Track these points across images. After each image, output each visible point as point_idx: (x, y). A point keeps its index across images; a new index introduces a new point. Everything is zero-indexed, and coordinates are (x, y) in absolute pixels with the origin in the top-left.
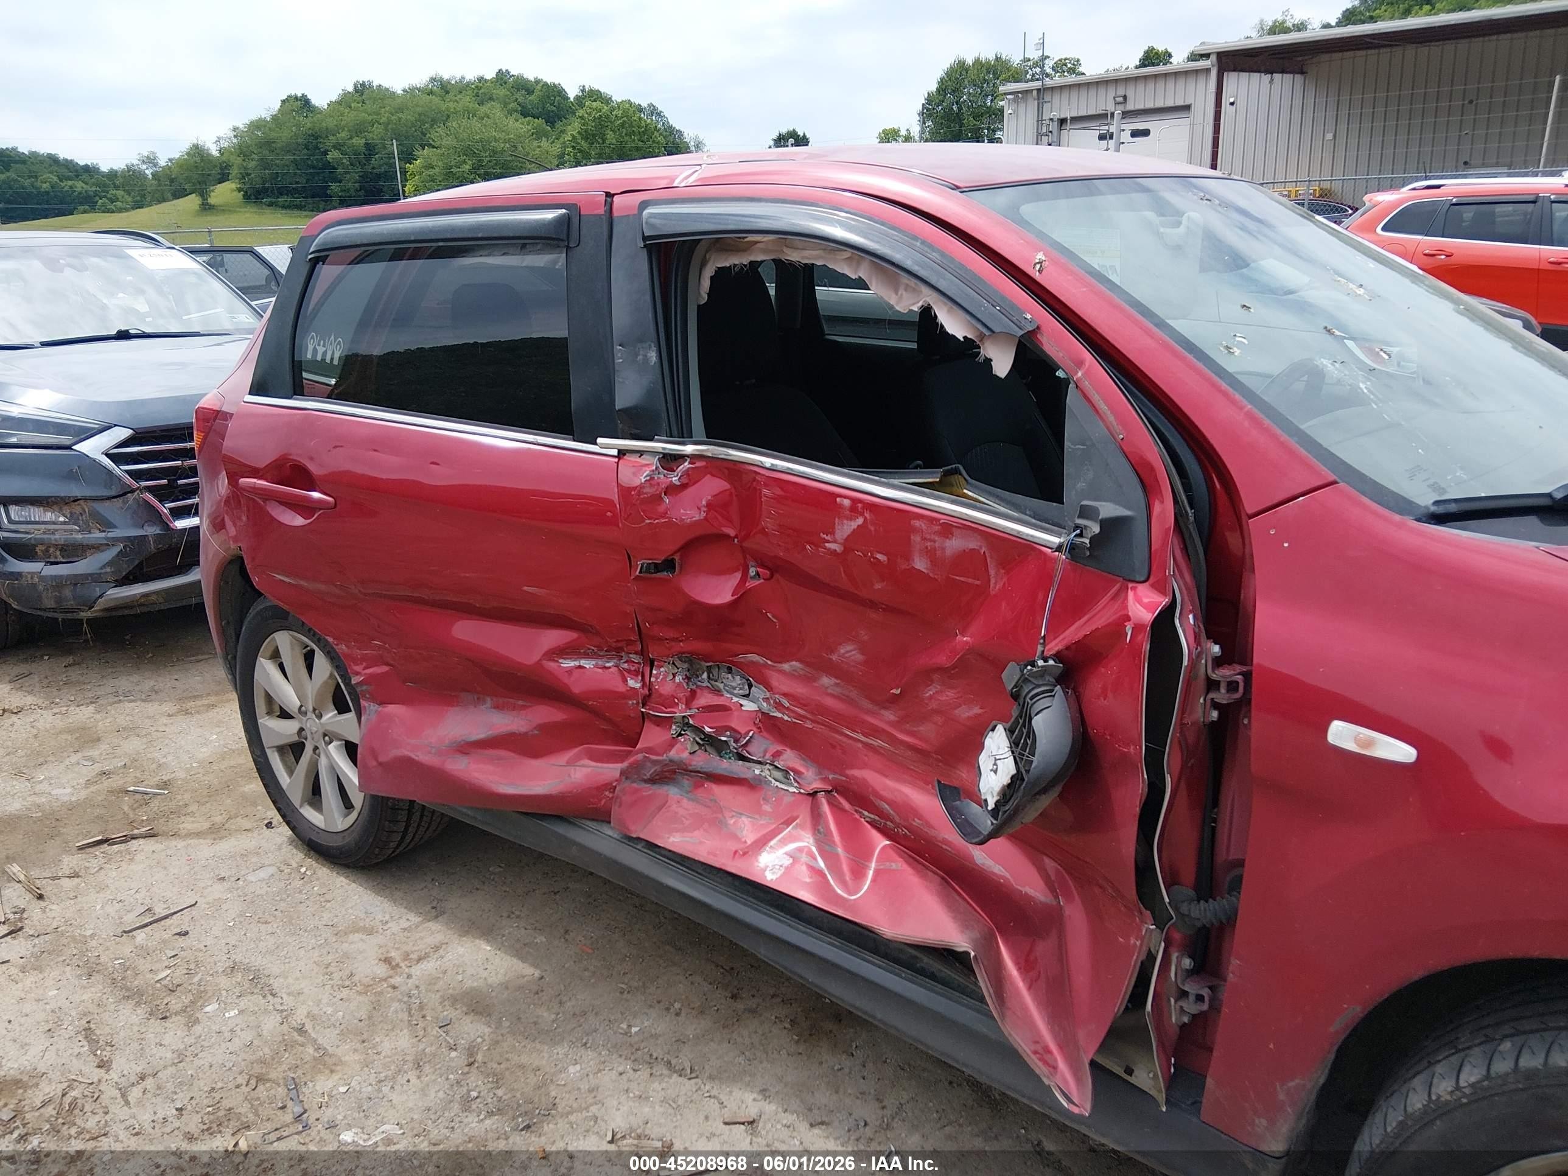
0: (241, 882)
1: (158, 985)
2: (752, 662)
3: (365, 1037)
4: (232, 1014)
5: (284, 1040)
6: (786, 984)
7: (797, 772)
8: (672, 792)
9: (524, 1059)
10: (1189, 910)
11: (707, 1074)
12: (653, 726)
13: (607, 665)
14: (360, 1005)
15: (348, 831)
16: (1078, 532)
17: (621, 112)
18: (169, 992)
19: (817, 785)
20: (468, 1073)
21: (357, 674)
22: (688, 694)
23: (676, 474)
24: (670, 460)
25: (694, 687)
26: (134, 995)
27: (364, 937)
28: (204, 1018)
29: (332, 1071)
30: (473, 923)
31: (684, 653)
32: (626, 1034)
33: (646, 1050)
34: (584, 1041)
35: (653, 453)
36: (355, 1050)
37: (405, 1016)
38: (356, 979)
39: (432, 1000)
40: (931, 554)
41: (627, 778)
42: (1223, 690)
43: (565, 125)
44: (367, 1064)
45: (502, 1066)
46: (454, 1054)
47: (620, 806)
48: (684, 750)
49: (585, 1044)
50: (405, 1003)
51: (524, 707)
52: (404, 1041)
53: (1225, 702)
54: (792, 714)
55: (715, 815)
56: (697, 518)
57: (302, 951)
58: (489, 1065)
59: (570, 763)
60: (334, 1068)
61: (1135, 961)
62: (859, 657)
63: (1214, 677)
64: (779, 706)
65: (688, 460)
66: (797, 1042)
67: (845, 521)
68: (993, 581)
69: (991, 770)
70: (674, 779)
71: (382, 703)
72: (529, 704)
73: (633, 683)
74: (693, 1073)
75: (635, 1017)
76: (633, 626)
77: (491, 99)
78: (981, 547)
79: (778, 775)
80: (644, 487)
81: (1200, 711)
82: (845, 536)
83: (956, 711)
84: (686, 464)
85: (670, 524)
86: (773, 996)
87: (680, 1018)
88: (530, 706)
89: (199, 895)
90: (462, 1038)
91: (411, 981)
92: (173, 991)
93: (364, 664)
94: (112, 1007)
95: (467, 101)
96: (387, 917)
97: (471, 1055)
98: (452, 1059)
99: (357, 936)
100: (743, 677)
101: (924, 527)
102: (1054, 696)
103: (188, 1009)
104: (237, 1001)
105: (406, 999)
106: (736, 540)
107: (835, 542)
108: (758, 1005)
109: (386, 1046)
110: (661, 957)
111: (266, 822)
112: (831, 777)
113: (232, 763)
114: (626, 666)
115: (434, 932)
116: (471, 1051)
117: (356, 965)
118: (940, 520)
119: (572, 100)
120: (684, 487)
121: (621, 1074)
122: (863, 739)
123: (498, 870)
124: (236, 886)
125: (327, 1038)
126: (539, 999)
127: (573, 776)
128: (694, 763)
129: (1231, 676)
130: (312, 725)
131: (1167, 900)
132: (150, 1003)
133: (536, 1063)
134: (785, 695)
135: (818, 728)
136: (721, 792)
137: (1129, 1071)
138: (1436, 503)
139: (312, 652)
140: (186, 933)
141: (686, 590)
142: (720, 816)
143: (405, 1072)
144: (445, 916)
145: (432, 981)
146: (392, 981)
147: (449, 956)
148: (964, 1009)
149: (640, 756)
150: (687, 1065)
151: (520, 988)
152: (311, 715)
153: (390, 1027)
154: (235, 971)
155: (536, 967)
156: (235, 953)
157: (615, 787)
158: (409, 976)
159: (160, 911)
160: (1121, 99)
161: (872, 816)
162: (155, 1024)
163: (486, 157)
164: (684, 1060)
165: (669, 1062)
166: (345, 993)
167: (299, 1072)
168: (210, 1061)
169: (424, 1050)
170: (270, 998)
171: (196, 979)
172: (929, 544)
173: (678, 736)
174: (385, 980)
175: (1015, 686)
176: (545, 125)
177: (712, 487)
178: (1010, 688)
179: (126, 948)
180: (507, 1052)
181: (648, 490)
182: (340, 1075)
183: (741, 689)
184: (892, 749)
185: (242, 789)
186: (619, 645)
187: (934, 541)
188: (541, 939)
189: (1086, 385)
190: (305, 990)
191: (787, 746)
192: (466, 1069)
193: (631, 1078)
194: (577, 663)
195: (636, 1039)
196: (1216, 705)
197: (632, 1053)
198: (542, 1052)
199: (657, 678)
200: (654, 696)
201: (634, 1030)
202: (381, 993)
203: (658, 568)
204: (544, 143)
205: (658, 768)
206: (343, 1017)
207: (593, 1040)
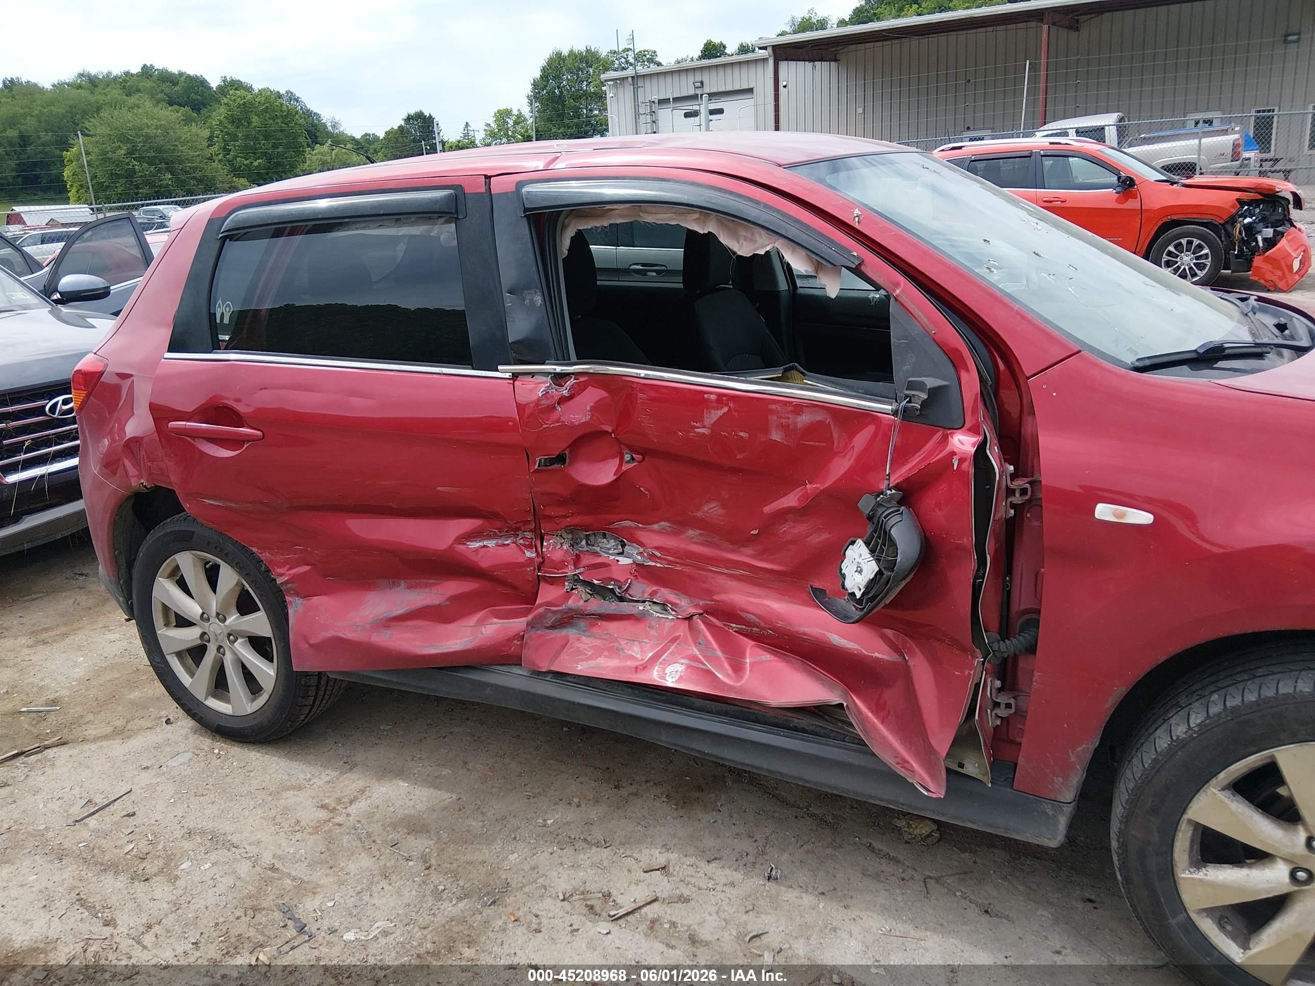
0: (164, 769)
1: (128, 856)
2: (626, 527)
3: (331, 863)
4: (207, 866)
5: (262, 878)
6: (653, 772)
7: (673, 604)
8: (570, 632)
9: (469, 857)
10: (999, 647)
11: (618, 842)
12: (548, 586)
13: (506, 542)
14: (313, 844)
15: (258, 712)
16: (908, 399)
17: (263, 99)
18: (140, 860)
19: (692, 611)
20: (428, 875)
21: (282, 575)
22: (574, 557)
23: (564, 388)
24: (559, 378)
25: (578, 552)
26: (112, 867)
27: (295, 793)
28: (183, 873)
29: (314, 893)
30: (385, 769)
31: (570, 526)
32: (545, 826)
33: (565, 834)
34: (513, 836)
35: (546, 374)
36: (327, 875)
37: (359, 844)
38: (303, 823)
39: (376, 828)
40: (785, 428)
41: (532, 627)
42: (1017, 495)
43: (211, 111)
44: (341, 883)
45: (454, 865)
46: (411, 863)
47: (528, 649)
48: (580, 600)
49: (515, 838)
50: (353, 834)
51: (434, 584)
52: (365, 861)
53: (1020, 502)
54: (664, 562)
55: (611, 645)
56: (584, 420)
57: (246, 813)
58: (444, 866)
59: (481, 622)
60: (314, 890)
61: (971, 684)
62: (721, 511)
63: (1012, 487)
64: (652, 557)
65: (573, 376)
66: (676, 809)
67: (713, 411)
68: (836, 442)
69: (856, 571)
70: (572, 623)
71: (307, 596)
72: (439, 582)
73: (529, 554)
74: (606, 844)
75: (546, 813)
76: (530, 510)
77: (138, 90)
78: (826, 419)
79: (657, 608)
80: (541, 400)
81: (1003, 509)
82: (712, 422)
83: (809, 539)
84: (572, 380)
85: (564, 426)
86: (646, 782)
87: (581, 809)
88: (439, 584)
89: (130, 783)
90: (414, 851)
91: (351, 818)
92: (144, 859)
93: (288, 566)
94: (94, 879)
95: (115, 93)
96: (309, 776)
97: (425, 862)
98: (411, 867)
99: (290, 793)
100: (616, 539)
101: (779, 409)
102: (902, 513)
103: (165, 870)
104: (206, 857)
105: (354, 832)
106: (613, 435)
107: (704, 427)
108: (638, 789)
109: (352, 867)
110: (549, 769)
111: (164, 720)
112: (701, 603)
113: (108, 678)
114: (521, 542)
115: (353, 782)
116: (424, 859)
117: (299, 814)
118: (792, 402)
119: (215, 89)
120: (571, 397)
121: (551, 854)
122: (726, 571)
123: (387, 728)
124: (161, 772)
125: (300, 871)
126: (464, 813)
127: (484, 632)
128: (589, 608)
129: (1022, 485)
130: (215, 628)
131: (987, 641)
132: (127, 871)
133: (480, 859)
134: (657, 548)
135: (687, 569)
136: (613, 627)
137: (961, 766)
138: (1138, 360)
139: (216, 567)
140: (134, 814)
141: (574, 476)
142: (616, 644)
143: (377, 883)
144: (359, 767)
145: (370, 816)
146: (336, 820)
147: (375, 795)
148: (832, 748)
149: (542, 610)
150: (601, 838)
151: (445, 808)
152: (214, 620)
153: (349, 853)
154: (192, 835)
155: (452, 792)
156: (186, 822)
157: (523, 636)
158: (348, 815)
159: (100, 800)
160: (699, 84)
161: (739, 626)
162: (140, 887)
163: (140, 142)
164: (597, 834)
165: (586, 839)
166: (299, 836)
167: (287, 899)
168: (204, 903)
169: (385, 865)
170: (234, 850)
171: (160, 846)
172: (784, 421)
173: (571, 590)
174: (329, 821)
175: (872, 510)
176: (191, 112)
177: (593, 395)
178: (867, 513)
179: (83, 834)
180: (454, 855)
181: (545, 402)
182: (322, 895)
183: (615, 549)
184: (752, 575)
185: (128, 697)
186: (518, 525)
187: (789, 418)
188: (445, 772)
189: (904, 299)
190: (263, 839)
191: (660, 586)
192: (426, 872)
193: (561, 855)
194: (481, 544)
195: (553, 828)
196: (1013, 506)
197: (554, 838)
198: (482, 849)
199: (548, 549)
200: (547, 561)
201: (549, 822)
202: (330, 831)
203: (552, 461)
204: (194, 128)
205: (559, 616)
206: (306, 853)
207: (520, 834)
